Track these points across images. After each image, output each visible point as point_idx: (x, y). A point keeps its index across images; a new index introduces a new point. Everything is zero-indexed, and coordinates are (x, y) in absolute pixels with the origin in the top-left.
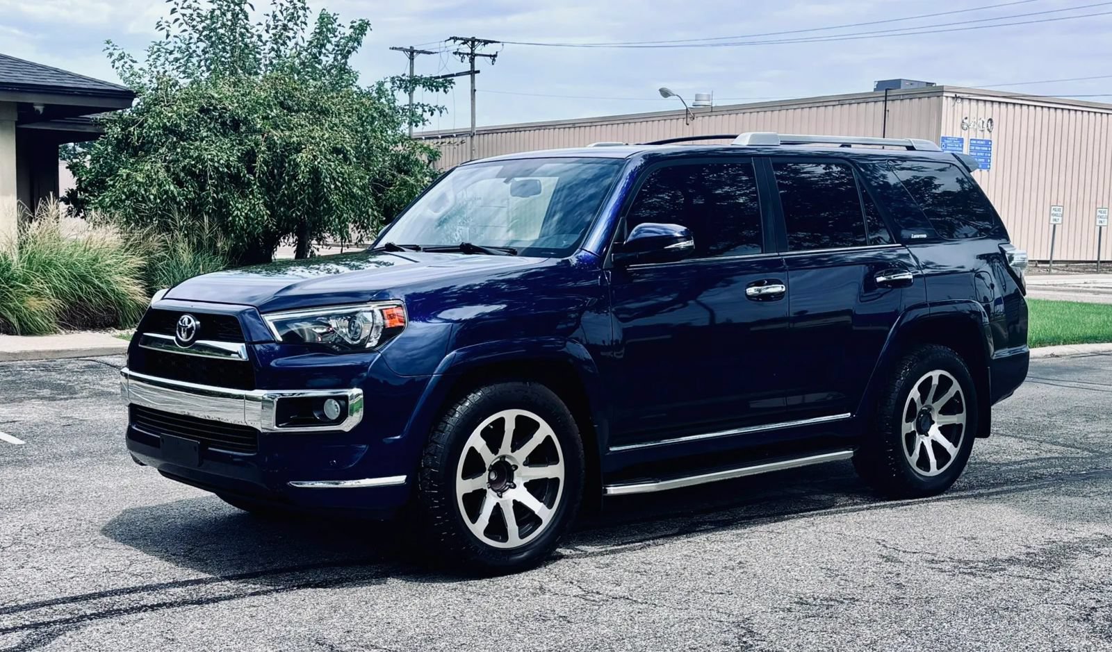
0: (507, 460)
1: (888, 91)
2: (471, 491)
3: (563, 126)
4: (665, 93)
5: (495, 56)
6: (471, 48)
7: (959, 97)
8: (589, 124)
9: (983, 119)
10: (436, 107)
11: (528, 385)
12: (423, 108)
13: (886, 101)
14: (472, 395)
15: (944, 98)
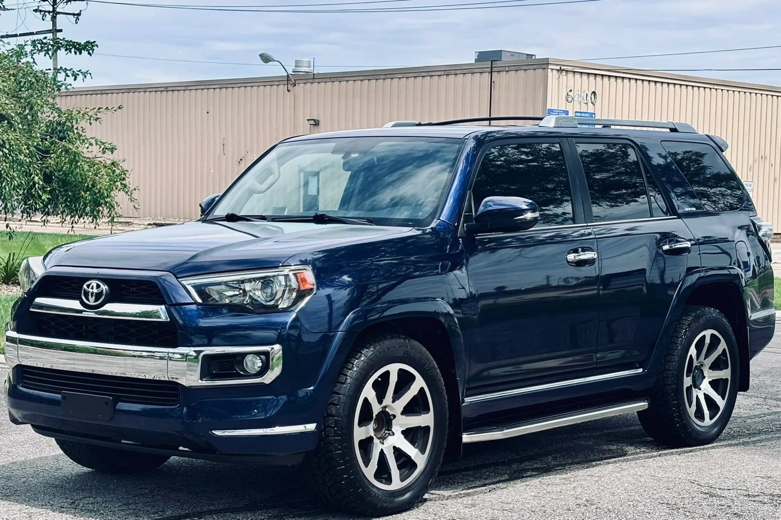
0: (387, 410)
1: (494, 62)
2: (365, 438)
3: (155, 90)
4: (266, 59)
5: (79, 14)
6: (53, 6)
7: (563, 70)
8: (184, 88)
9: (587, 92)
10: (80, 71)
11: (407, 341)
12: (65, 72)
13: (491, 72)
14: (366, 350)
15: (549, 70)
